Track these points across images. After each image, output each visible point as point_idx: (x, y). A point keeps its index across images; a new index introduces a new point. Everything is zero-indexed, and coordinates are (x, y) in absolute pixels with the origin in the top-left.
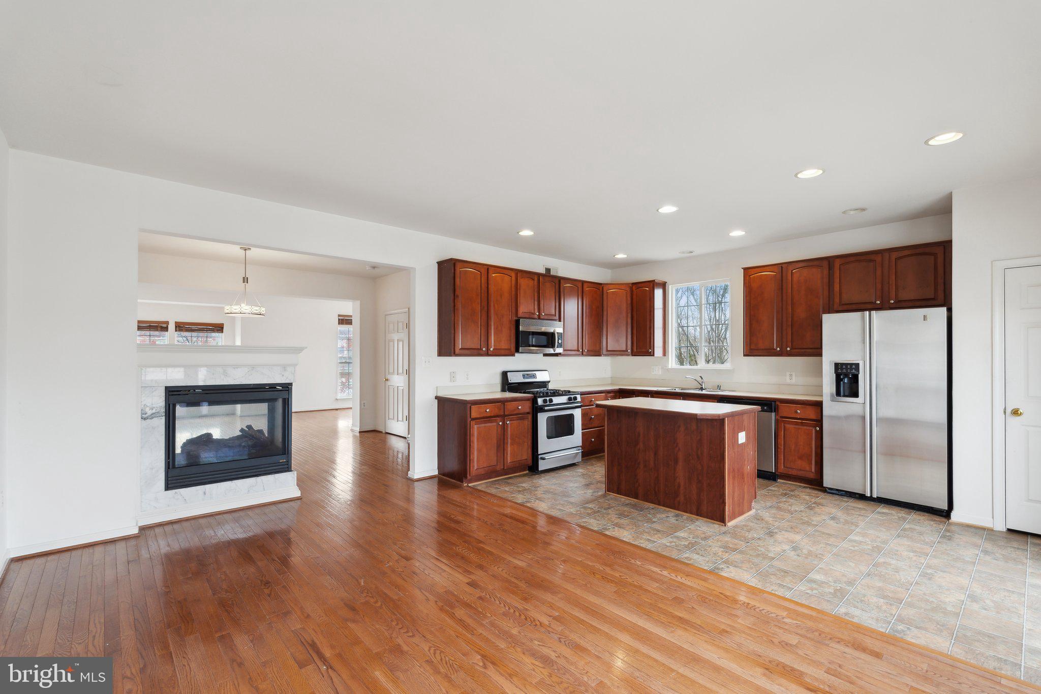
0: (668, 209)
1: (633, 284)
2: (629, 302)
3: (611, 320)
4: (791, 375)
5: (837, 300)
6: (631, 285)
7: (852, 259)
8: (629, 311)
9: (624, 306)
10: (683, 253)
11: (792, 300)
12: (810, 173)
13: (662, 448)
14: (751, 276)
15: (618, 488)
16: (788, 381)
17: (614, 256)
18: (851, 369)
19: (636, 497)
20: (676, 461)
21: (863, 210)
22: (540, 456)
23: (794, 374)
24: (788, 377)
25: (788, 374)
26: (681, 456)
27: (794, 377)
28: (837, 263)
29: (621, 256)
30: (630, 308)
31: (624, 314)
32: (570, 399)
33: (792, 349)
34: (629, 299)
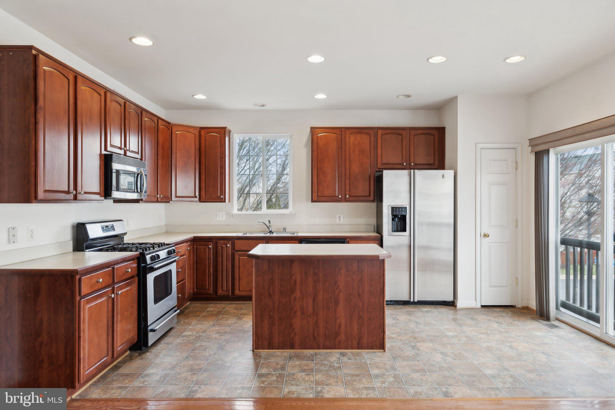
0: (316, 59)
1: (202, 128)
2: (197, 146)
3: (180, 163)
4: (340, 217)
5: (379, 160)
6: (199, 129)
7: (388, 131)
8: (197, 156)
9: (192, 151)
10: (256, 105)
11: (349, 157)
12: (437, 60)
13: (321, 292)
14: (318, 135)
15: (269, 343)
16: (338, 221)
17: (193, 96)
18: (402, 211)
19: (292, 347)
20: (337, 302)
21: (409, 96)
22: (150, 328)
23: (342, 216)
24: (338, 219)
25: (338, 216)
26: (342, 297)
27: (342, 219)
28: (380, 132)
29: (200, 97)
30: (197, 153)
31: (193, 159)
32: (169, 253)
33: (349, 197)
34: (197, 143)
